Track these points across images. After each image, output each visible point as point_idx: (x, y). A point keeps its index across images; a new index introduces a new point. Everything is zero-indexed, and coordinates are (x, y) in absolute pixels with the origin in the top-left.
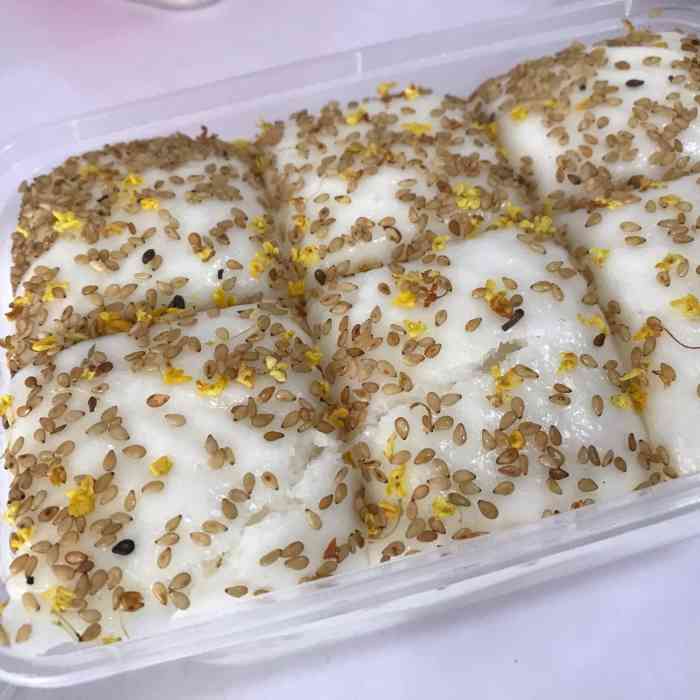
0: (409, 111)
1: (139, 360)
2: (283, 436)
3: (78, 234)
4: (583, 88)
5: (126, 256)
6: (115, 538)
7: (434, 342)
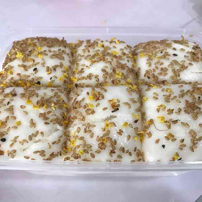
0: (115, 47)
1: (23, 95)
2: (49, 124)
3: (21, 59)
4: (161, 52)
5: (30, 68)
6: (2, 137)
7: (94, 111)
